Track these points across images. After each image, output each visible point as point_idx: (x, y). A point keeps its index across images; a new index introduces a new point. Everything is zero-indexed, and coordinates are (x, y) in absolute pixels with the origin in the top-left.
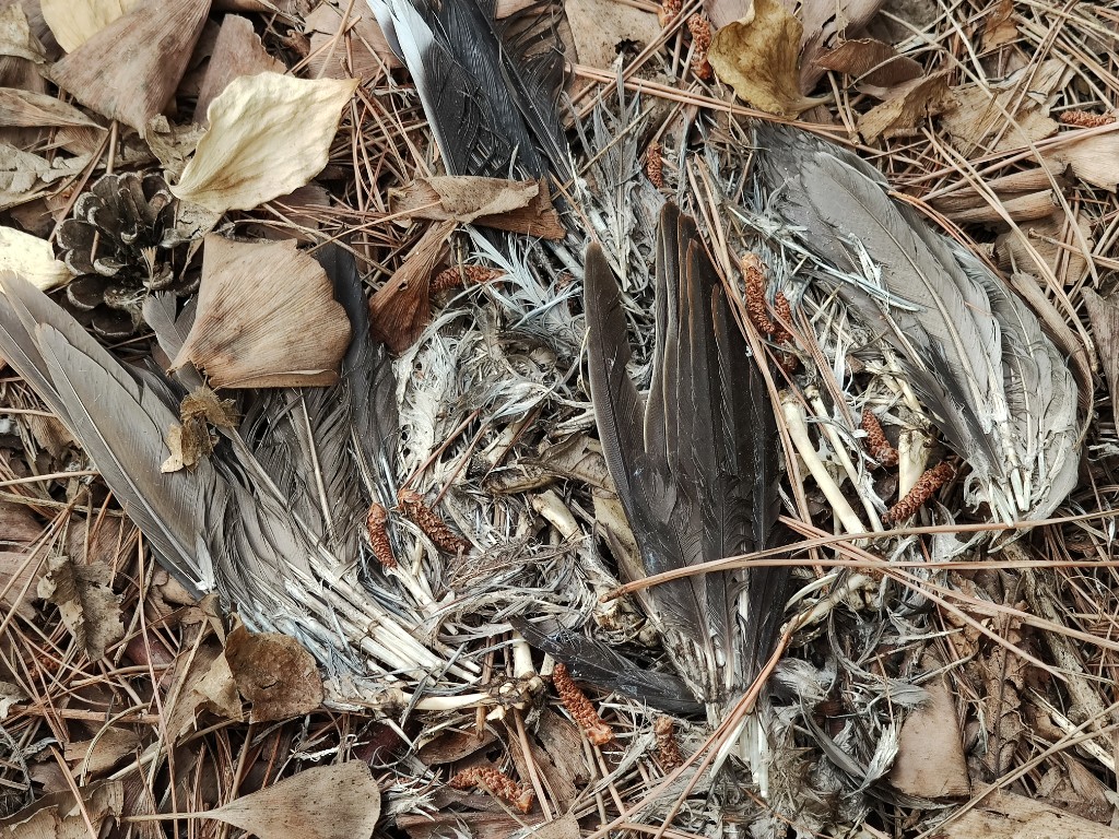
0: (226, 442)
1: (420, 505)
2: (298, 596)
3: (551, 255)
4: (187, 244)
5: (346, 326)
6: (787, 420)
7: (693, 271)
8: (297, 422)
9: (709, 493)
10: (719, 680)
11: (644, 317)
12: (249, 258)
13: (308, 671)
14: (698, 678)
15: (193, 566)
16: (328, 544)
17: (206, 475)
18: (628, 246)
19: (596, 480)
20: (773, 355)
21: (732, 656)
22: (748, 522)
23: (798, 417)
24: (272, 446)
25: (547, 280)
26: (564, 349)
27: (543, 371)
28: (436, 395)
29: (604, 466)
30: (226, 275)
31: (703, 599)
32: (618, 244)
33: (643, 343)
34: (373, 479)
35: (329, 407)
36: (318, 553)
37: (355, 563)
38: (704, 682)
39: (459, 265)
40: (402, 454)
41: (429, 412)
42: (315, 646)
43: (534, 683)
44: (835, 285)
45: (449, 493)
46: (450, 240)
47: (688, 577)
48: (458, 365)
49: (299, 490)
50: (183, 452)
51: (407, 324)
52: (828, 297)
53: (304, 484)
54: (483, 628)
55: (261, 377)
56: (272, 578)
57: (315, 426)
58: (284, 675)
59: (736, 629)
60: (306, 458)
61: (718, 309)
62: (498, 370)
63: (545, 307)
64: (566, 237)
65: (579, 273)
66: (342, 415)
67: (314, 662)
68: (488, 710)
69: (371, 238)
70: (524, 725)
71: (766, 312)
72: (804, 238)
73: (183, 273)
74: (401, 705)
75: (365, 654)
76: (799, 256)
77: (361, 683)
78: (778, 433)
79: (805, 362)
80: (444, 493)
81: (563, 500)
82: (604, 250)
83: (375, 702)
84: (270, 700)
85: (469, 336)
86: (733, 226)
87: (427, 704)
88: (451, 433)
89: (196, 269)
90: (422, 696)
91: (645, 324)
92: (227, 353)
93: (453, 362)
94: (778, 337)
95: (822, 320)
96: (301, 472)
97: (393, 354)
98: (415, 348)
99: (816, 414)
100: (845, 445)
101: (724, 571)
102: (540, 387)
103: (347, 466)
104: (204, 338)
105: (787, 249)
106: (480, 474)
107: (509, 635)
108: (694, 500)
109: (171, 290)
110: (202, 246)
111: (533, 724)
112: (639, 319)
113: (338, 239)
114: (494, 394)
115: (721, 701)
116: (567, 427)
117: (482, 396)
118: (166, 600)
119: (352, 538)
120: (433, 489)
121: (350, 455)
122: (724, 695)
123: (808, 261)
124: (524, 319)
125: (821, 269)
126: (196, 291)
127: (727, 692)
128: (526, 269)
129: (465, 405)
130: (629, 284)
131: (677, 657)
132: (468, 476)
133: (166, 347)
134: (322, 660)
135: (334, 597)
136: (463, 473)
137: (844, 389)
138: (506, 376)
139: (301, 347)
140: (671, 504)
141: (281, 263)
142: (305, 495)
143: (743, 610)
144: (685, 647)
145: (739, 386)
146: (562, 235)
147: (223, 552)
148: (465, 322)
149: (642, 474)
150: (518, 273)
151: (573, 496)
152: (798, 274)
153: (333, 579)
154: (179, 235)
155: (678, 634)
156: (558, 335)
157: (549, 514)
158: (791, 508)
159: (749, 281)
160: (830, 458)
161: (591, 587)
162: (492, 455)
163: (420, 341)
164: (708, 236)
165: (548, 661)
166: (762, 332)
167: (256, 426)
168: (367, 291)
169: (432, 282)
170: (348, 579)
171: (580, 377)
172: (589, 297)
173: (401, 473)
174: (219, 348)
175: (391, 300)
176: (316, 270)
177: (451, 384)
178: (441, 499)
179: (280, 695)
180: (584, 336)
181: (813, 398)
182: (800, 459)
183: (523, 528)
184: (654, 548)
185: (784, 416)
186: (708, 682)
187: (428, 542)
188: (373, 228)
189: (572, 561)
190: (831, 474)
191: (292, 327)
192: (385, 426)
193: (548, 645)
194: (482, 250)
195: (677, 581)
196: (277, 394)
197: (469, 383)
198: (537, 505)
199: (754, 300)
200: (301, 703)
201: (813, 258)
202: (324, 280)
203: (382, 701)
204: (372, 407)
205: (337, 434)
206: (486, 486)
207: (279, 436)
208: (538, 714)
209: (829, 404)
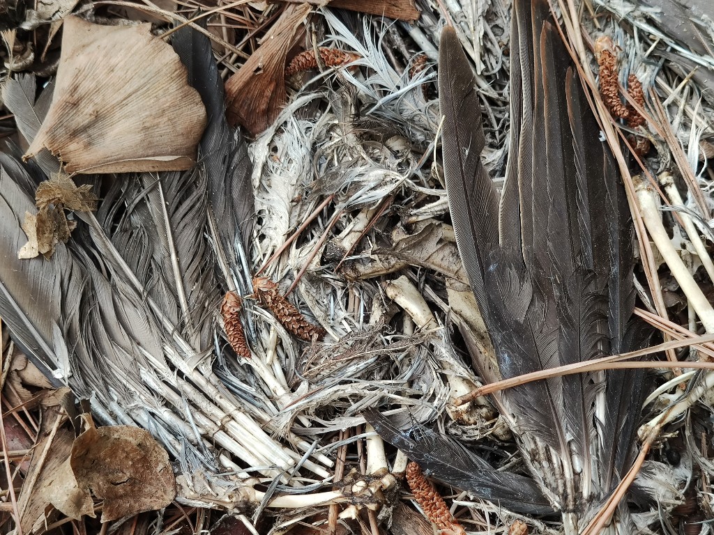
0: (83, 227)
1: (274, 293)
2: (153, 385)
3: (405, 35)
4: (48, 26)
5: (199, 111)
6: (642, 208)
7: (548, 55)
8: (154, 206)
9: (565, 290)
10: (576, 488)
11: (498, 100)
12: (104, 42)
13: (161, 466)
14: (554, 485)
15: (49, 353)
16: (184, 332)
17: (62, 261)
18: (482, 27)
19: (449, 271)
20: (626, 139)
21: (589, 462)
22: (604, 318)
23: (653, 206)
24: (128, 231)
25: (402, 62)
26: (418, 134)
27: (397, 158)
28: (291, 179)
29: (458, 256)
30: (82, 60)
31: (559, 403)
32: (471, 26)
33: (497, 128)
34: (229, 264)
35: (186, 190)
36: (173, 343)
37: (209, 353)
38: (561, 490)
39: (314, 48)
40: (257, 240)
41: (284, 196)
42: (167, 438)
43: (387, 481)
44: (689, 67)
45: (304, 279)
46: (305, 22)
47: (545, 379)
48: (314, 148)
49: (156, 274)
50: (39, 239)
51: (263, 107)
52: (680, 80)
53: (161, 268)
54: (336, 421)
55: (117, 162)
56: (128, 366)
57: (172, 210)
58: (136, 471)
59: (593, 433)
60: (163, 243)
61: (572, 94)
62: (352, 156)
63: (399, 92)
64: (421, 18)
65: (434, 54)
66: (198, 200)
67: (167, 456)
68: (341, 507)
69: (228, 20)
70: (376, 520)
71: (620, 95)
72: (658, 19)
73: (44, 54)
74: (253, 503)
75: (218, 448)
76: (651, 37)
77: (214, 480)
78: (632, 221)
79: (659, 148)
80: (299, 280)
81: (416, 285)
82: (458, 31)
83: (227, 500)
84: (121, 497)
85: (324, 119)
86: (586, 7)
87: (279, 502)
88: (306, 219)
89: (55, 51)
90: (275, 495)
91: (498, 106)
92: (83, 138)
93: (309, 146)
94: (631, 121)
95: (674, 103)
96: (157, 257)
97: (249, 136)
98: (271, 131)
99: (670, 201)
100: (700, 233)
101: (581, 374)
102: (395, 175)
103: (203, 251)
104: (60, 124)
105: (640, 31)
106: (335, 260)
107: (363, 428)
108: (551, 297)
109: (30, 72)
110: (61, 28)
111: (386, 519)
112: (492, 102)
113: (194, 22)
114: (348, 181)
115: (578, 510)
116: (422, 214)
117: (336, 182)
118: (25, 385)
119: (207, 325)
120: (288, 275)
121: (206, 240)
122: (581, 504)
123: (661, 43)
124: (378, 105)
125: (673, 50)
126: (54, 74)
127: (584, 501)
128: (381, 54)
129: (319, 190)
130: (483, 67)
131: (532, 461)
132: (322, 263)
133: (24, 130)
134: (175, 454)
135: (188, 388)
136: (317, 259)
137: (698, 173)
138: (360, 162)
139: (157, 132)
140: (527, 301)
141: (135, 49)
142: (161, 281)
143: (600, 412)
144: (541, 452)
145: (594, 175)
146: (416, 16)
147: (79, 339)
148: (321, 104)
149: (498, 269)
150: (373, 57)
151: (426, 281)
152: (651, 56)
153: (187, 370)
154: (40, 16)
155: (533, 439)
156: (412, 120)
157: (403, 301)
158: (646, 300)
159: (603, 64)
160: (684, 246)
161: (444, 378)
162: (347, 241)
163: (276, 124)
164: (562, 16)
165: (401, 457)
166: (614, 115)
167: (114, 210)
168: (224, 72)
169: (287, 64)
170: (202, 369)
171: (434, 164)
172: (443, 83)
173: (256, 259)
174: (75, 134)
175: (247, 84)
176: (170, 56)
177: (307, 168)
178: (296, 286)
179: (132, 491)
180: (439, 123)
181: (667, 184)
182: (654, 247)
183: (377, 314)
184: (509, 348)
185: (638, 204)
186: (565, 491)
187: (282, 331)
188: (231, 10)
189: (425, 351)
190: (686, 263)
191: (147, 113)
192: (242, 210)
193: (402, 442)
194: (337, 33)
195: (533, 384)
196: (134, 179)
197: (324, 166)
198: (391, 293)
199: (608, 83)
200: (154, 499)
201: (667, 40)
202: (178, 66)
203: (234, 499)
204: (228, 192)
205: (193, 218)
206: (341, 273)
207: (136, 220)
208: (391, 509)
209: (683, 190)
